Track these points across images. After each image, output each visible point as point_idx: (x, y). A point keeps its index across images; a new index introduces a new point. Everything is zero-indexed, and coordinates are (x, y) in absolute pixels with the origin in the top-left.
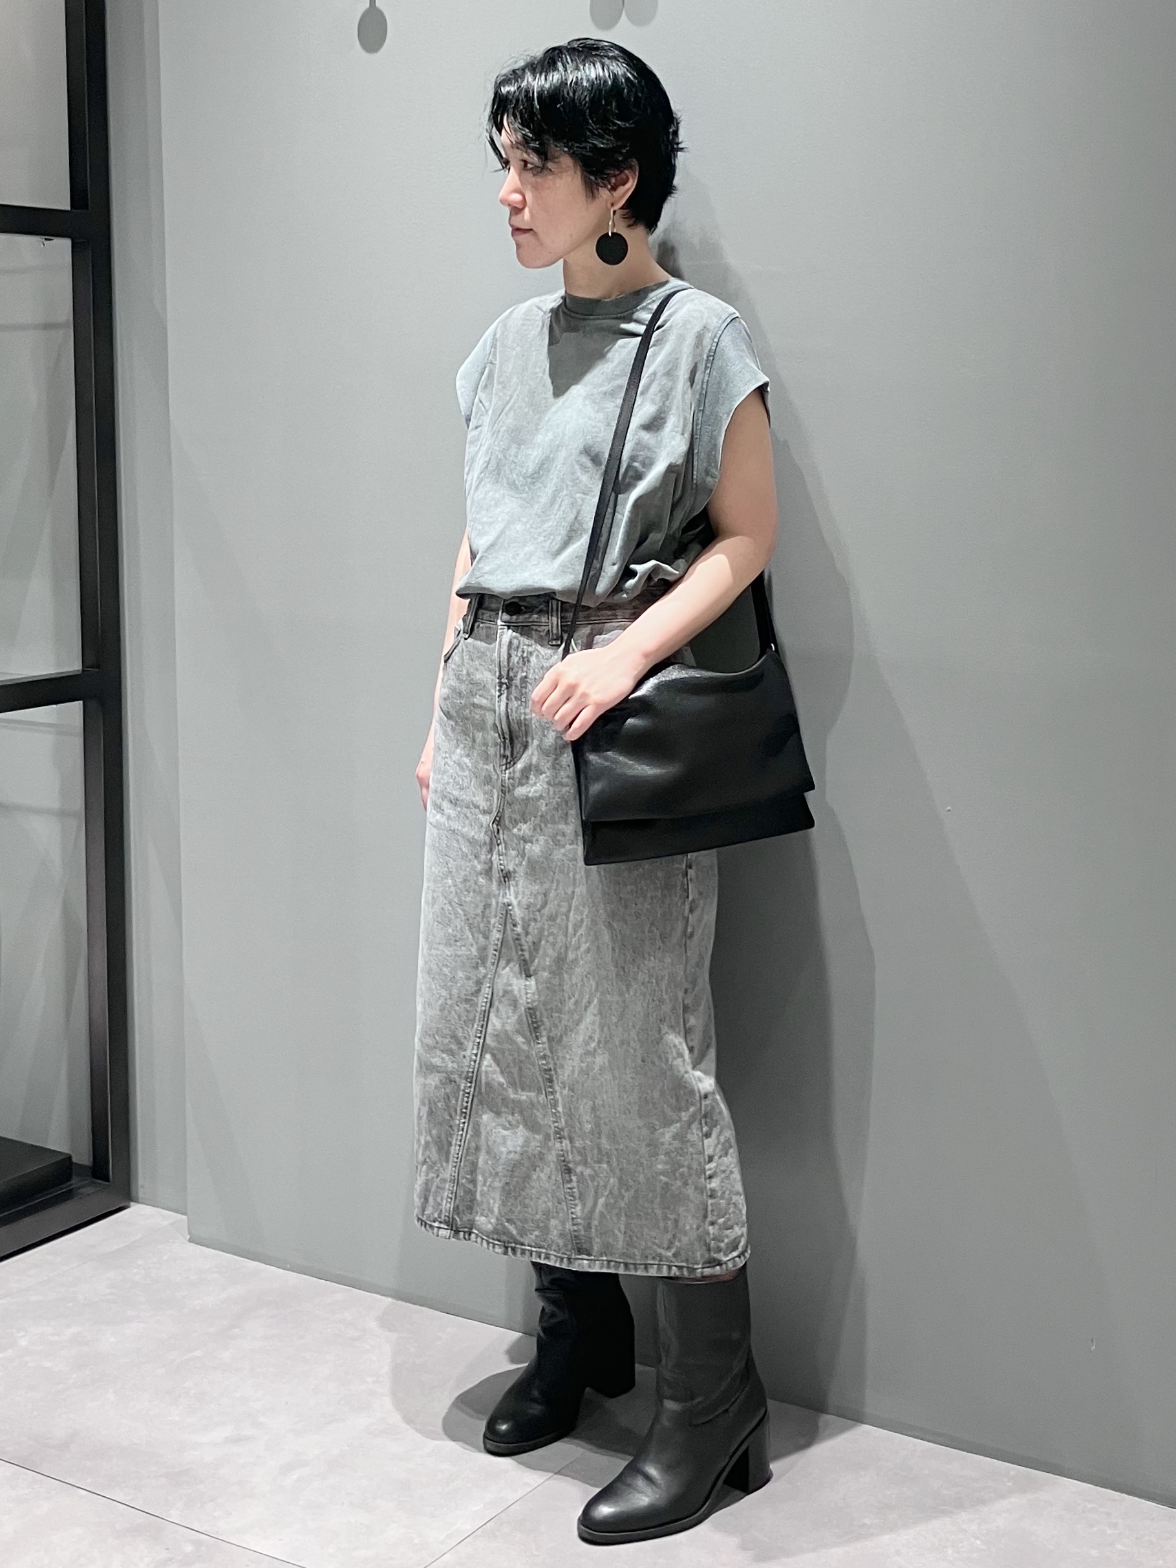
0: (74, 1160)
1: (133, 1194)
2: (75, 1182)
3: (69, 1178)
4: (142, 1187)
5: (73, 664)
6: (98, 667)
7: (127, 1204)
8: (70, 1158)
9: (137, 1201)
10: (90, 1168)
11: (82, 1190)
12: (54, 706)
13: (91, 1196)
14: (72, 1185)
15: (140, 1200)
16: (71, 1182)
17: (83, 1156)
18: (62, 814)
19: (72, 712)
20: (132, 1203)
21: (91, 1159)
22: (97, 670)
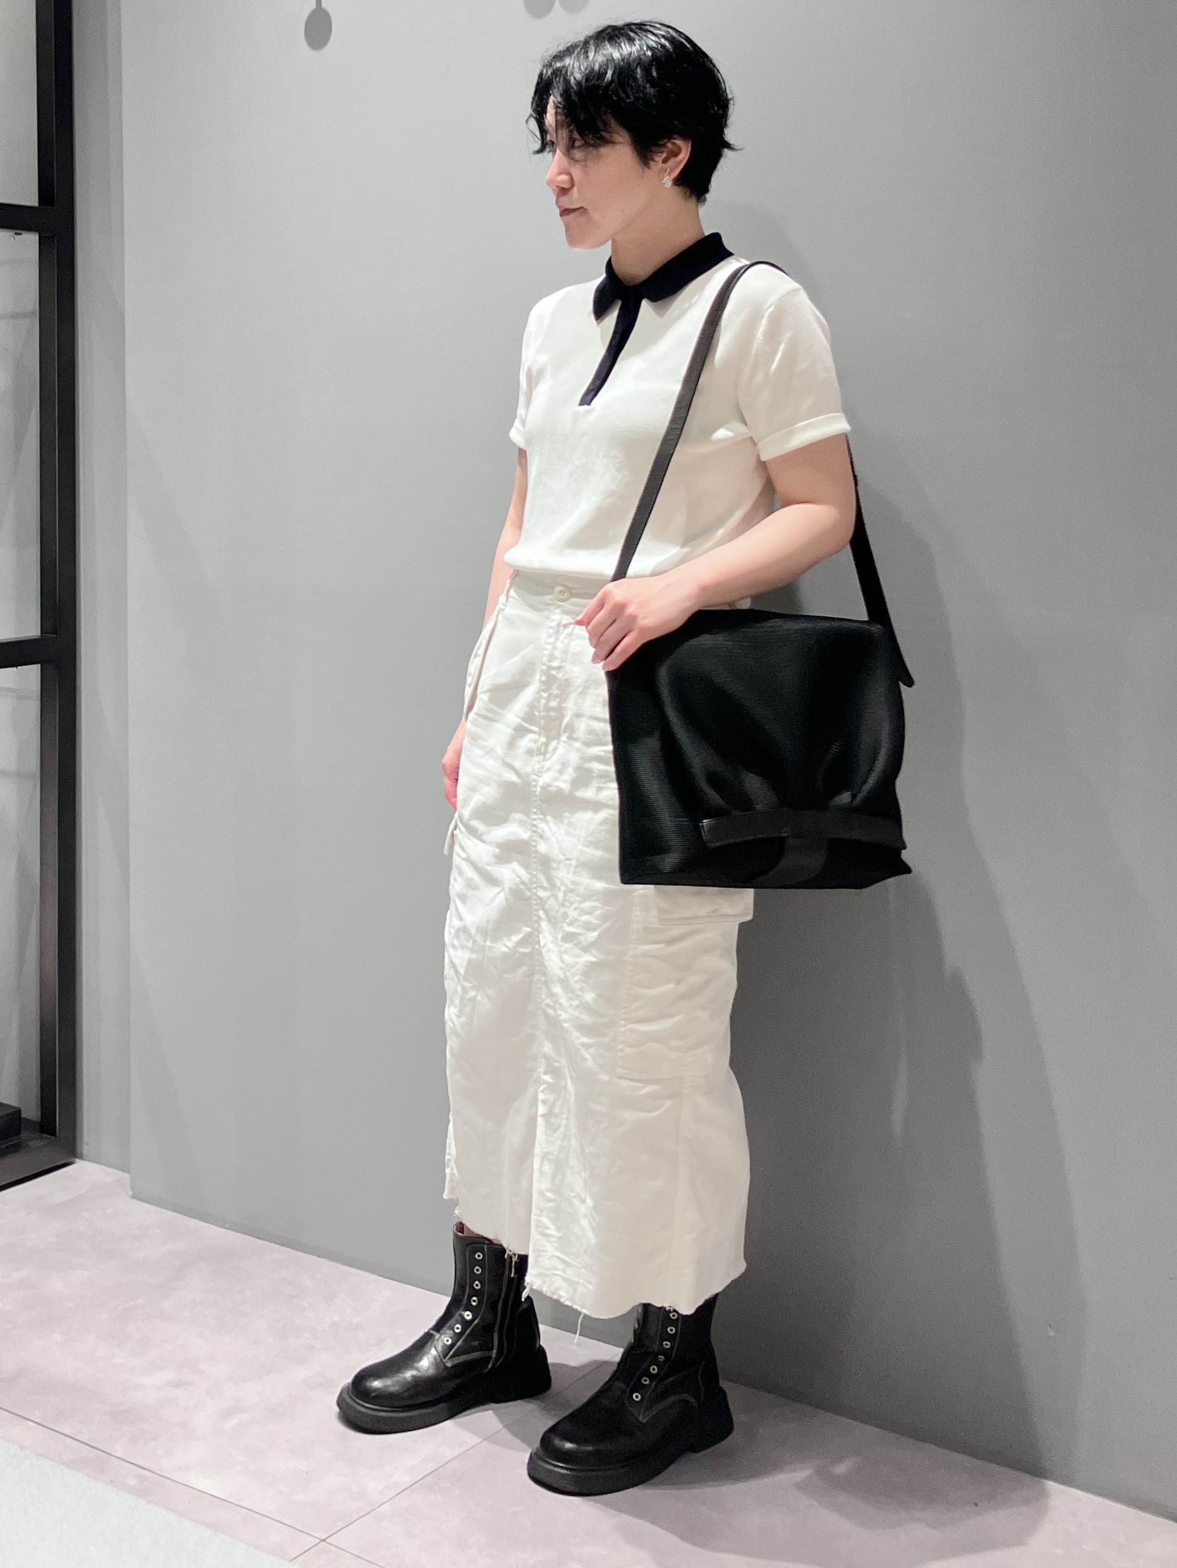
0: (23, 1115)
1: (78, 1150)
2: (24, 1135)
3: (18, 1133)
4: (87, 1144)
5: (30, 628)
6: (55, 632)
7: (72, 1160)
8: (19, 1111)
9: (81, 1157)
10: (36, 1122)
11: (31, 1143)
12: (15, 669)
13: (38, 1148)
14: (21, 1138)
15: (85, 1157)
16: (19, 1136)
17: (31, 1112)
18: (20, 775)
19: (29, 676)
20: (77, 1160)
21: (39, 1114)
22: (55, 636)
